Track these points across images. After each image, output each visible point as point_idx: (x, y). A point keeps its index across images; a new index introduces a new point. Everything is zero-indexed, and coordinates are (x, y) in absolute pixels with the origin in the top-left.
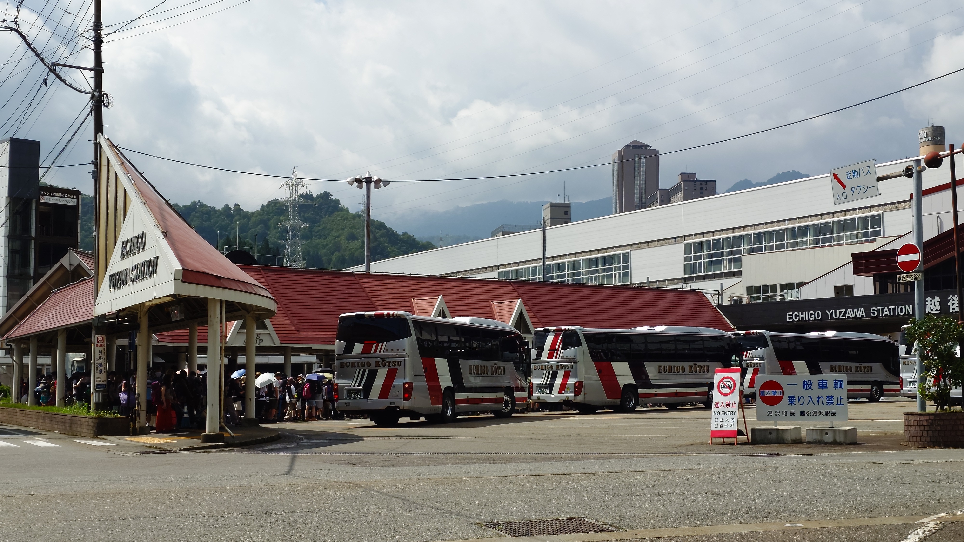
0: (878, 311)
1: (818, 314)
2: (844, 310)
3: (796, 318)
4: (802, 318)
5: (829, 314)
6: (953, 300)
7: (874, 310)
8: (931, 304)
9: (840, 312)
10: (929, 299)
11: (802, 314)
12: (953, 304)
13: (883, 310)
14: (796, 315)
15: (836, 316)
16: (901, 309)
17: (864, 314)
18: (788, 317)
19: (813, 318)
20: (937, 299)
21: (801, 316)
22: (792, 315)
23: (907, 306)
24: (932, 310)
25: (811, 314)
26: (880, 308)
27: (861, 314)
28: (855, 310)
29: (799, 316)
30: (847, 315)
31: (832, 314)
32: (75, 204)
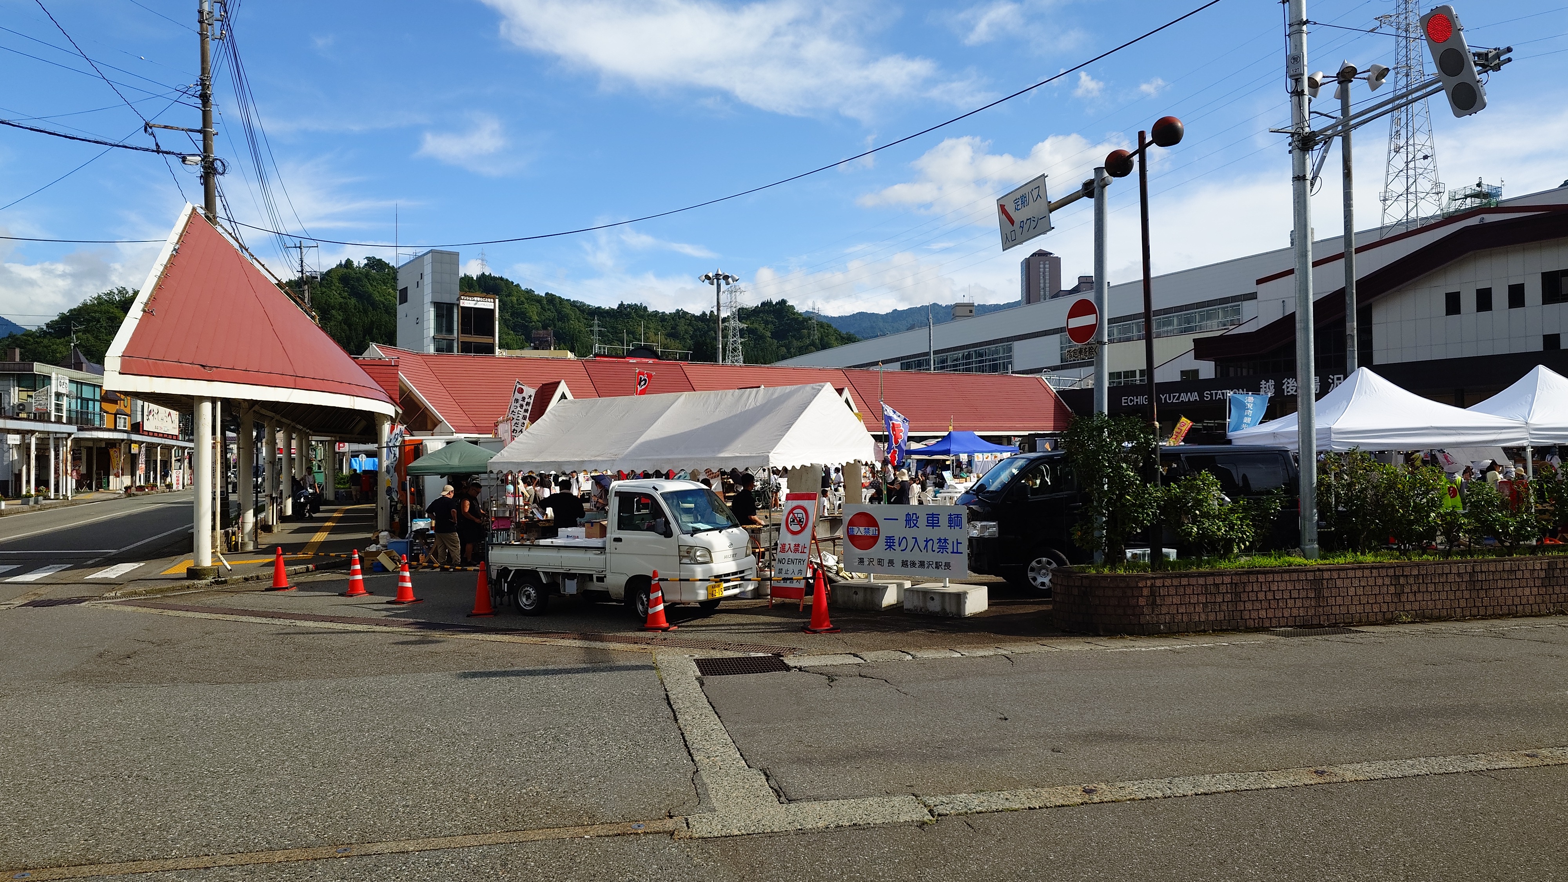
0: (1211, 395)
2: (1177, 394)
3: (1131, 403)
4: (1137, 402)
5: (1163, 398)
6: (1288, 383)
7: (1207, 394)
8: (1265, 387)
9: (1174, 397)
10: (1263, 382)
11: (1137, 398)
12: (1288, 387)
13: (1216, 394)
14: (1132, 398)
15: (1170, 400)
17: (1197, 398)
18: (1124, 401)
20: (1272, 382)
21: (1135, 400)
22: (1129, 398)
26: (1214, 392)
27: (1195, 398)
28: (1189, 394)
29: (1133, 401)
30: (1181, 399)
31: (1165, 398)
32: (492, 308)
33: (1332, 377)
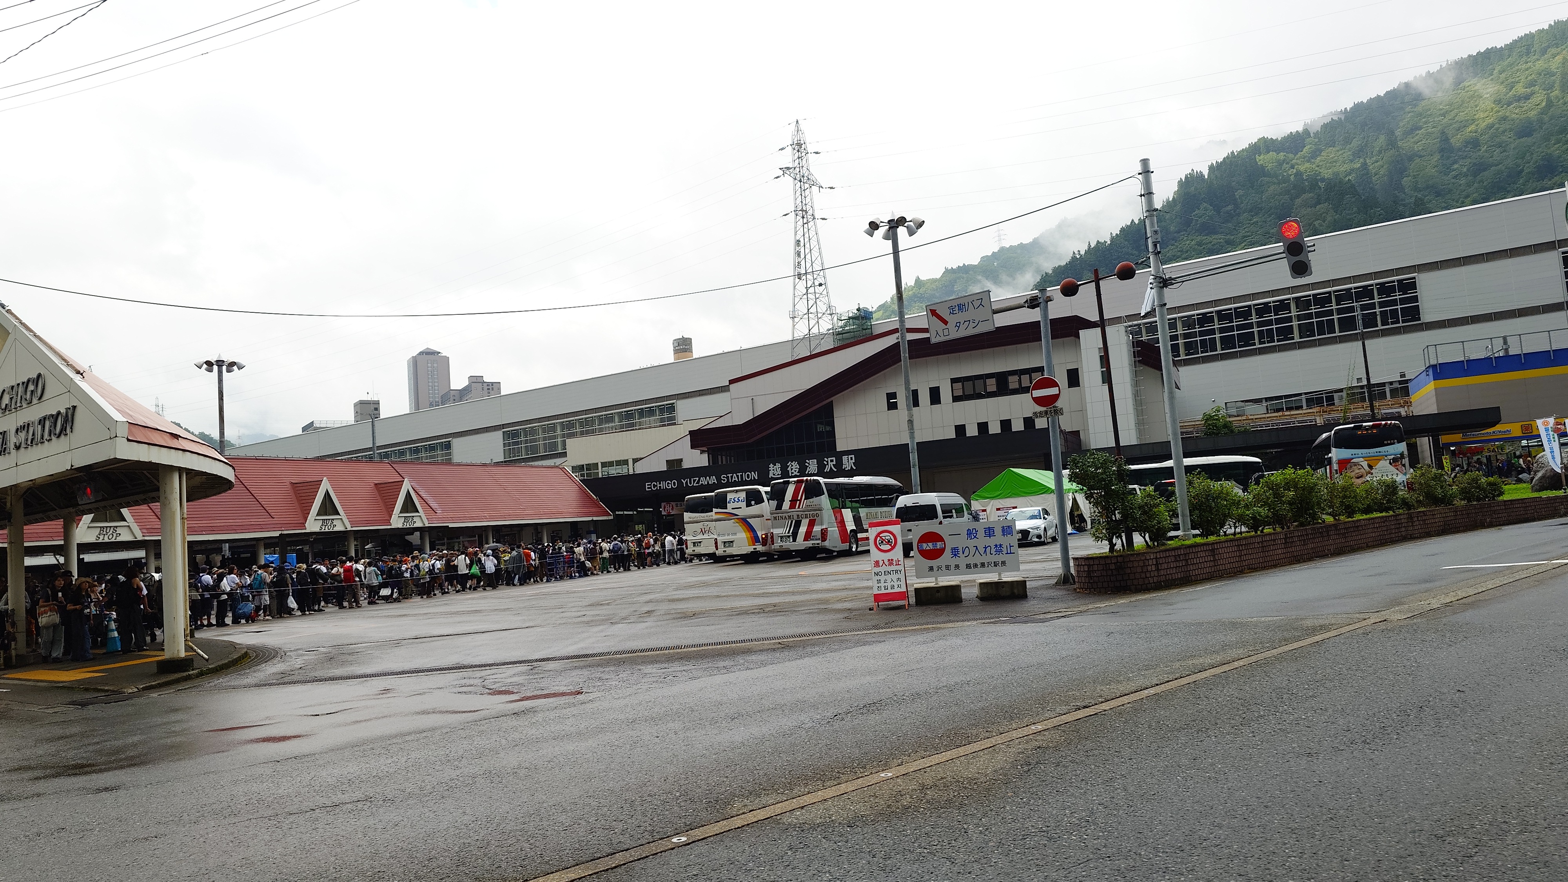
0: (728, 478)
1: (674, 483)
2: (697, 479)
3: (654, 488)
4: (660, 487)
5: (684, 482)
6: (792, 466)
7: (724, 477)
8: (773, 470)
9: (694, 481)
10: (771, 465)
11: (660, 484)
12: (792, 469)
13: (732, 477)
14: (654, 484)
15: (690, 484)
16: (748, 475)
17: (716, 481)
18: (647, 487)
19: (670, 487)
20: (778, 465)
21: (658, 485)
22: (650, 485)
23: (753, 473)
24: (774, 475)
25: (668, 483)
26: (730, 475)
27: (713, 481)
28: (708, 478)
30: (700, 483)
31: (687, 482)
33: (827, 460)
